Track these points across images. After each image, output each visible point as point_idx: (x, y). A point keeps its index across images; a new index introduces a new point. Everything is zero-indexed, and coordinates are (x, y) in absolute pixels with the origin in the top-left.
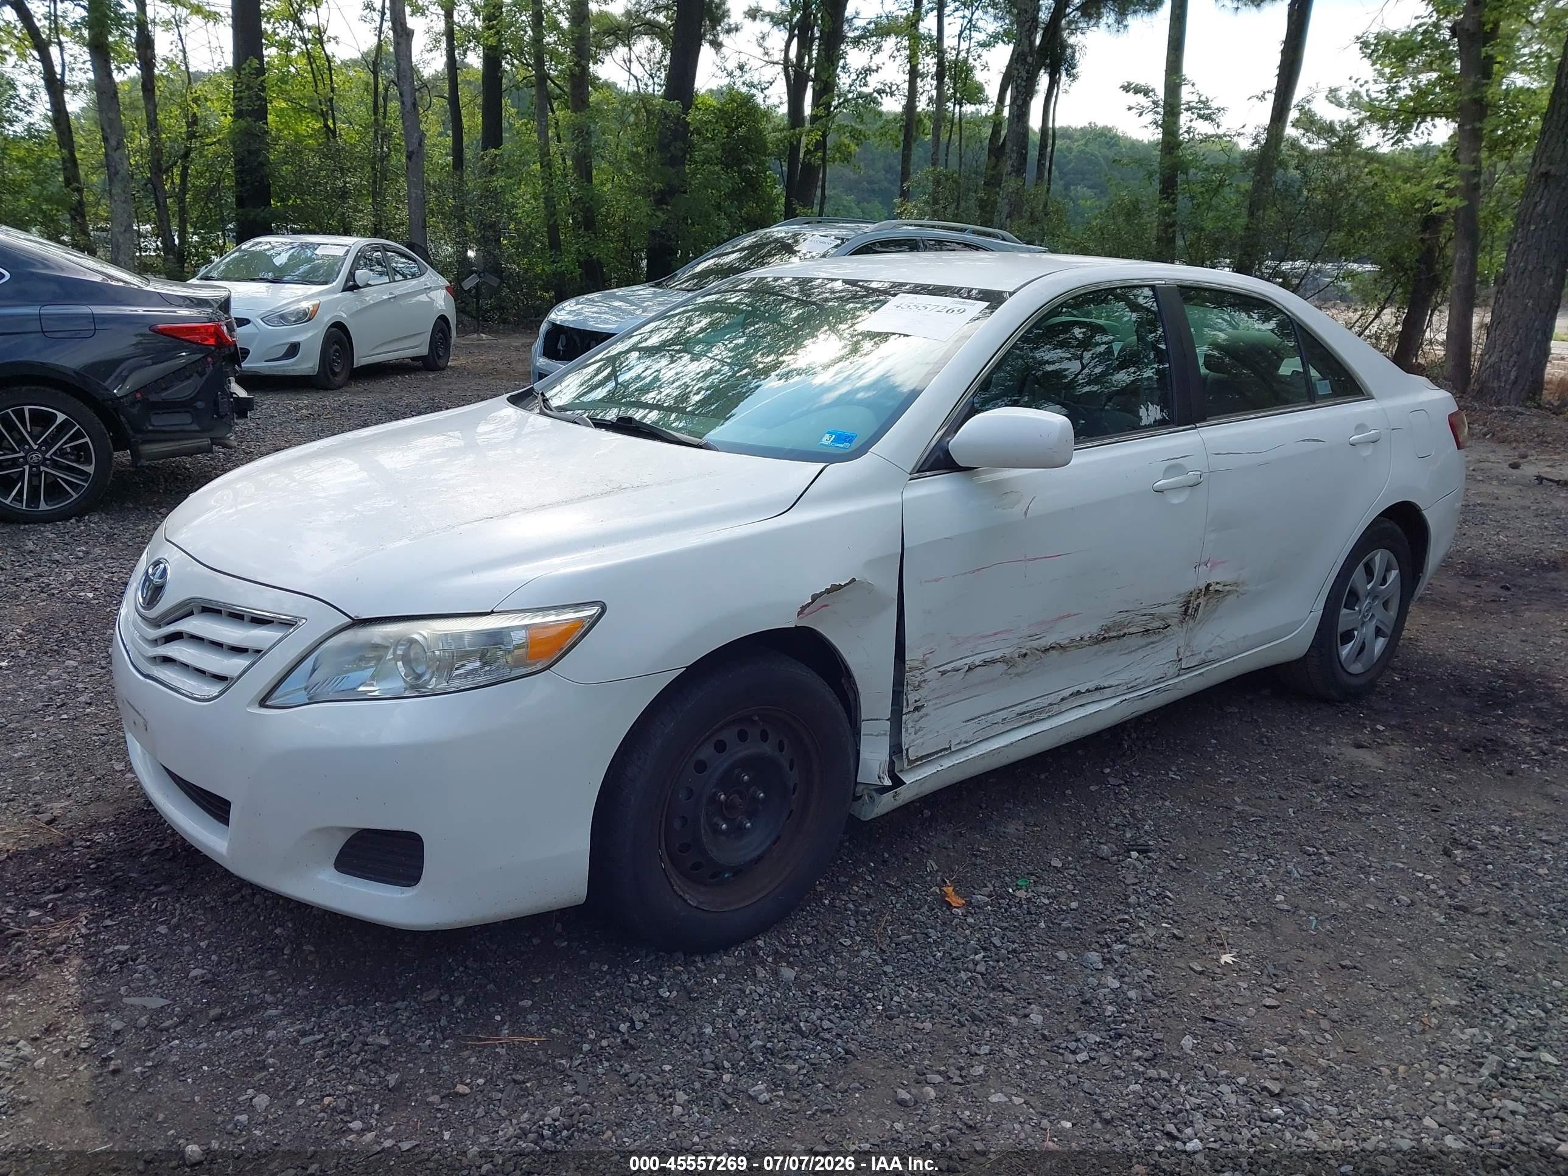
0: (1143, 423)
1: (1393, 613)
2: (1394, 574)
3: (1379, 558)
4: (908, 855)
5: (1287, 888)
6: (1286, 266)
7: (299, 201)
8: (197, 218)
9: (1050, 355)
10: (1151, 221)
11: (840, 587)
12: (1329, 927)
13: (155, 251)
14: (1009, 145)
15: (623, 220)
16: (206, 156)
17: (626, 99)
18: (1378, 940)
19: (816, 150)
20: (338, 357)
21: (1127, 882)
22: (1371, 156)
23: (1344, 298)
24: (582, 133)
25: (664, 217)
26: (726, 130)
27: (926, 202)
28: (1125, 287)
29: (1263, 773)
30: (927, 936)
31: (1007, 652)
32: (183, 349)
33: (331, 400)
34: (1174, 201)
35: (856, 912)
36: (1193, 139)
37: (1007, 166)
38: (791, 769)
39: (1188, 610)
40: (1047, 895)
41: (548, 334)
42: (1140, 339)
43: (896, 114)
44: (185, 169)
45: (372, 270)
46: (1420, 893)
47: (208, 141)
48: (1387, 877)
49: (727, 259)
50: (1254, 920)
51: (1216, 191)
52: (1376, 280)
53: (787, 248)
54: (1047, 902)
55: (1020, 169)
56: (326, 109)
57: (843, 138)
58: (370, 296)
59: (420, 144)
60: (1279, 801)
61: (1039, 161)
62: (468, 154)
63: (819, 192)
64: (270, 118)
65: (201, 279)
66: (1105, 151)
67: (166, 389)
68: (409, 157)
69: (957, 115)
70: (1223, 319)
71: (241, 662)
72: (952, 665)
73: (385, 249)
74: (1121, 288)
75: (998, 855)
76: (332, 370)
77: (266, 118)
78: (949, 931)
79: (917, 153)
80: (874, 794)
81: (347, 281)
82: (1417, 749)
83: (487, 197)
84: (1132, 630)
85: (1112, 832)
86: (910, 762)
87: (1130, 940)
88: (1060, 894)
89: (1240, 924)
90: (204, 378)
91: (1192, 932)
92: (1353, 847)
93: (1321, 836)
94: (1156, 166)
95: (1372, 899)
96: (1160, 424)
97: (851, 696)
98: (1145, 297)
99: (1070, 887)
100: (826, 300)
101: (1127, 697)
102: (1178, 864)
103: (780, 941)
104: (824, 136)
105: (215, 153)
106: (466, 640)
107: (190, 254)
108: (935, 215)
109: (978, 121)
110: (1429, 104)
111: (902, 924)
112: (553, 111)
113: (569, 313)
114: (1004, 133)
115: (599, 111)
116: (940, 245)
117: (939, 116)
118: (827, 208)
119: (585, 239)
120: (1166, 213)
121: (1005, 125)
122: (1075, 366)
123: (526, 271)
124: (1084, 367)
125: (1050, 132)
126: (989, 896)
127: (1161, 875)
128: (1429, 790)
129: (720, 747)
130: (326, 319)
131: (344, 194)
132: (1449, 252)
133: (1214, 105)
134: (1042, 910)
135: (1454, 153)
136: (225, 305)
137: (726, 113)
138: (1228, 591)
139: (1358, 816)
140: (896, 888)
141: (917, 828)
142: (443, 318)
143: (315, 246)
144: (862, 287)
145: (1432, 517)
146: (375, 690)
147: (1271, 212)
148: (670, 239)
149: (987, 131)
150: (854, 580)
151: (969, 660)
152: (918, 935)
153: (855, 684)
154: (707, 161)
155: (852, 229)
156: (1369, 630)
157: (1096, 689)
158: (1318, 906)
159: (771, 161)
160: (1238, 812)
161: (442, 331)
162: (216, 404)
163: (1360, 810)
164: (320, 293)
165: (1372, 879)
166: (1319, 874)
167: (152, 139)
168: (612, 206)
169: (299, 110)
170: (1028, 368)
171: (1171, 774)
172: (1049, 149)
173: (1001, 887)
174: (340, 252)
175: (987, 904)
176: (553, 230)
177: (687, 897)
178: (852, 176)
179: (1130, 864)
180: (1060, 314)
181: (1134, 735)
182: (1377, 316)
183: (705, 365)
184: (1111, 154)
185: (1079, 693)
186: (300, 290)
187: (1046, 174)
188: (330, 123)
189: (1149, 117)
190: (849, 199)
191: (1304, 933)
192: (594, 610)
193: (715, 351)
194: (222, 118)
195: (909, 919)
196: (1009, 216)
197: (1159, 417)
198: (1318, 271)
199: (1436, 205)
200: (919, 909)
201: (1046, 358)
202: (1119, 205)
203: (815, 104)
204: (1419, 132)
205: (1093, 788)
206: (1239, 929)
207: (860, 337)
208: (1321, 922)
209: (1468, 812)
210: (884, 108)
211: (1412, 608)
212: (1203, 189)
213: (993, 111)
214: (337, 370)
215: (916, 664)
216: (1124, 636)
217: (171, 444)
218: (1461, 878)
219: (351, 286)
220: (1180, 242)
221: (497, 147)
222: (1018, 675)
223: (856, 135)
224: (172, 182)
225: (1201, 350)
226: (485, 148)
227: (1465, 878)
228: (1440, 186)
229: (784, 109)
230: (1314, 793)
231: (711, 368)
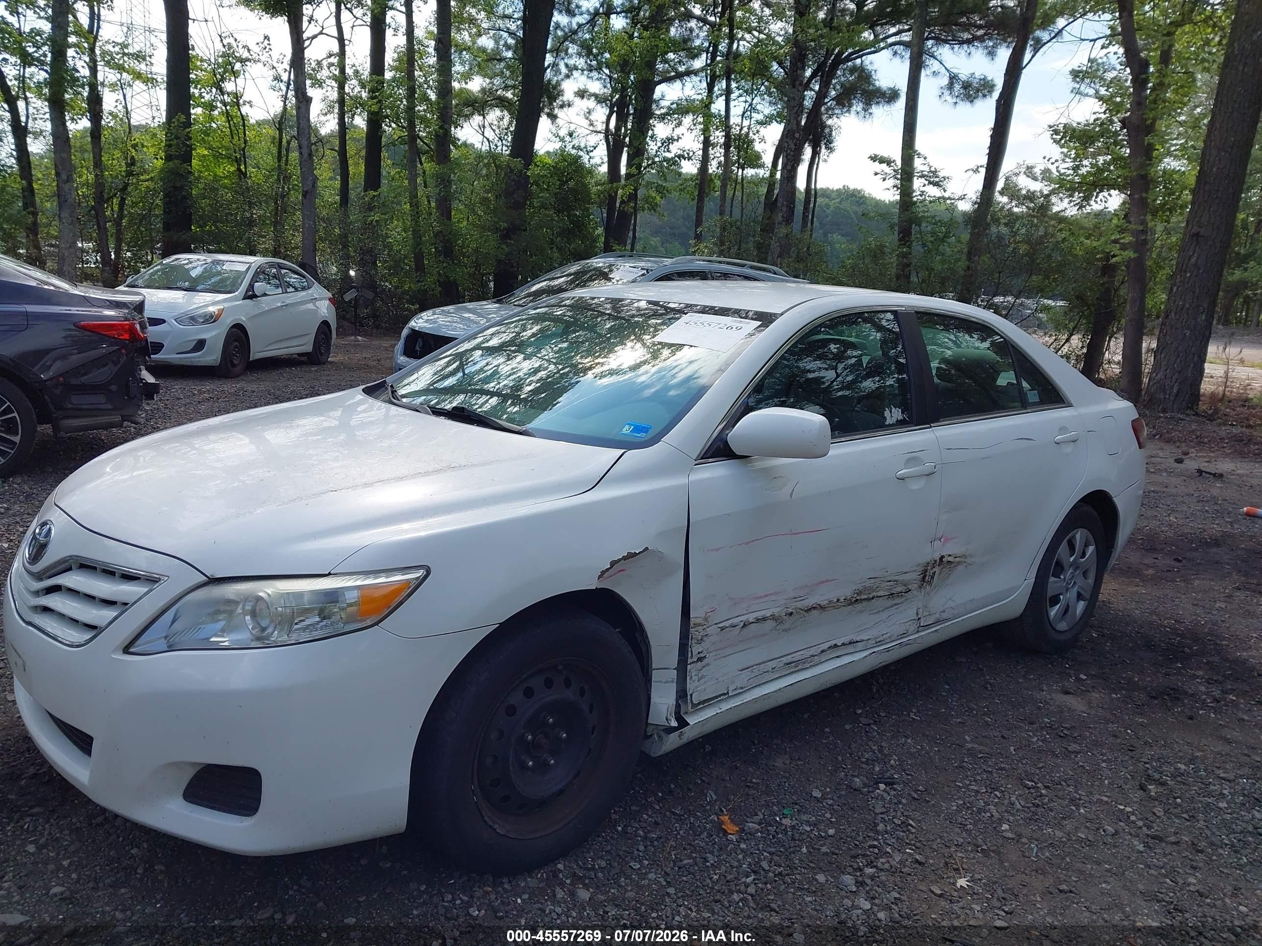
0: (887, 423)
1: (1091, 581)
2: (1091, 549)
3: (1079, 535)
4: (691, 786)
5: (1011, 818)
6: (998, 300)
7: (213, 228)
8: (131, 238)
9: (811, 365)
10: (892, 260)
11: (635, 554)
12: (1047, 854)
13: (95, 263)
14: (780, 200)
15: (476, 250)
16: (141, 190)
17: (480, 156)
18: (1089, 866)
19: (629, 201)
20: (237, 352)
21: (877, 811)
22: (1060, 219)
23: (1041, 326)
24: (444, 181)
25: (507, 250)
26: (558, 183)
27: (715, 244)
28: (871, 312)
29: (988, 715)
30: (706, 860)
31: (776, 611)
32: (103, 342)
33: (229, 387)
34: (909, 247)
35: (645, 838)
36: (925, 200)
37: (779, 217)
38: (591, 713)
39: (926, 577)
40: (808, 823)
41: (408, 337)
42: (885, 354)
43: (693, 175)
44: (123, 200)
45: (269, 283)
46: (1122, 824)
47: (142, 178)
48: (1094, 809)
49: (556, 282)
50: (985, 847)
51: (943, 240)
52: (1065, 313)
53: (603, 275)
54: (808, 829)
55: (789, 219)
56: (240, 157)
57: (650, 191)
58: (265, 303)
59: (314, 185)
60: (1002, 740)
61: (804, 213)
62: (352, 195)
63: (631, 234)
64: (194, 162)
65: (128, 286)
66: (855, 208)
67: (85, 374)
68: (304, 196)
69: (740, 178)
70: (949, 339)
71: (109, 614)
72: (730, 622)
73: (280, 267)
74: (867, 312)
75: (767, 786)
76: (231, 362)
77: (191, 161)
78: (725, 856)
79: (710, 206)
80: (662, 734)
81: (247, 291)
82: (1114, 696)
83: (365, 229)
84: (879, 594)
85: (864, 766)
86: (694, 706)
87: (879, 865)
88: (819, 822)
89: (972, 851)
90: (119, 365)
91: (932, 858)
92: (1065, 781)
93: (1038, 772)
94: (896, 221)
95: (1083, 829)
96: (901, 424)
97: (644, 649)
98: (888, 320)
99: (828, 815)
100: (633, 316)
101: (875, 650)
102: (918, 795)
103: (578, 865)
104: (636, 190)
105: (148, 187)
106: (306, 598)
107: (123, 266)
108: (721, 254)
109: (757, 182)
110: (1106, 178)
111: (685, 849)
112: (421, 164)
113: (427, 321)
114: (776, 192)
115: (458, 165)
116: (725, 276)
117: (726, 176)
118: (638, 247)
119: (445, 265)
120: (904, 256)
121: (777, 186)
122: (830, 375)
123: (397, 288)
124: (838, 376)
125: (813, 192)
126: (760, 824)
127: (904, 804)
128: (1125, 731)
129: (529, 693)
130: (228, 321)
131: (251, 223)
132: (1122, 292)
133: (941, 174)
134: (805, 837)
135: (1126, 216)
136: (140, 307)
137: (559, 169)
138: (959, 562)
139: (1067, 754)
140: (680, 816)
141: (700, 761)
142: (325, 323)
143: (222, 263)
144: (662, 306)
145: (1120, 502)
146: (225, 641)
147: (985, 258)
148: (513, 266)
149: (764, 190)
150: (647, 549)
151: (744, 618)
152: (698, 860)
153: (647, 637)
154: (543, 206)
155: (655, 262)
156: (1072, 594)
157: (850, 643)
158: (1038, 835)
159: (594, 209)
160: (968, 750)
161: (324, 333)
162: (127, 386)
163: (1070, 748)
164: (225, 300)
165: (1082, 811)
166: (1038, 806)
167: (96, 176)
168: (467, 239)
169: (217, 156)
170: (794, 376)
171: (912, 715)
172: (812, 205)
173: (770, 815)
174: (242, 268)
175: (757, 831)
176: (419, 257)
177: (496, 826)
178: (658, 222)
179: (879, 795)
180: (819, 332)
181: (881, 681)
182: (1068, 340)
183: (535, 363)
184: (860, 210)
185: (836, 646)
186: (209, 297)
187: (809, 224)
188: (242, 167)
189: (891, 182)
190: (655, 241)
191: (1026, 859)
192: (420, 573)
193: (544, 352)
194: (155, 161)
195: (690, 845)
196: (780, 256)
197: (900, 417)
198: (1021, 304)
199: (1114, 256)
200: (699, 835)
201: (808, 368)
202: (868, 249)
203: (629, 165)
204: (1098, 200)
205: (847, 727)
206: (972, 855)
207: (660, 346)
208: (1040, 849)
209: (1158, 751)
210: (684, 171)
211: (1106, 577)
212: (932, 239)
213: (768, 174)
214: (236, 362)
215: (699, 621)
216: (873, 598)
217: (86, 420)
218: (1155, 810)
219: (250, 295)
220: (914, 279)
221: (375, 190)
222: (785, 630)
223: (661, 190)
224: (112, 209)
225: (934, 364)
226: (365, 191)
227: (1159, 810)
228: (1116, 241)
229: (604, 169)
230: (1031, 734)
231: (540, 366)
